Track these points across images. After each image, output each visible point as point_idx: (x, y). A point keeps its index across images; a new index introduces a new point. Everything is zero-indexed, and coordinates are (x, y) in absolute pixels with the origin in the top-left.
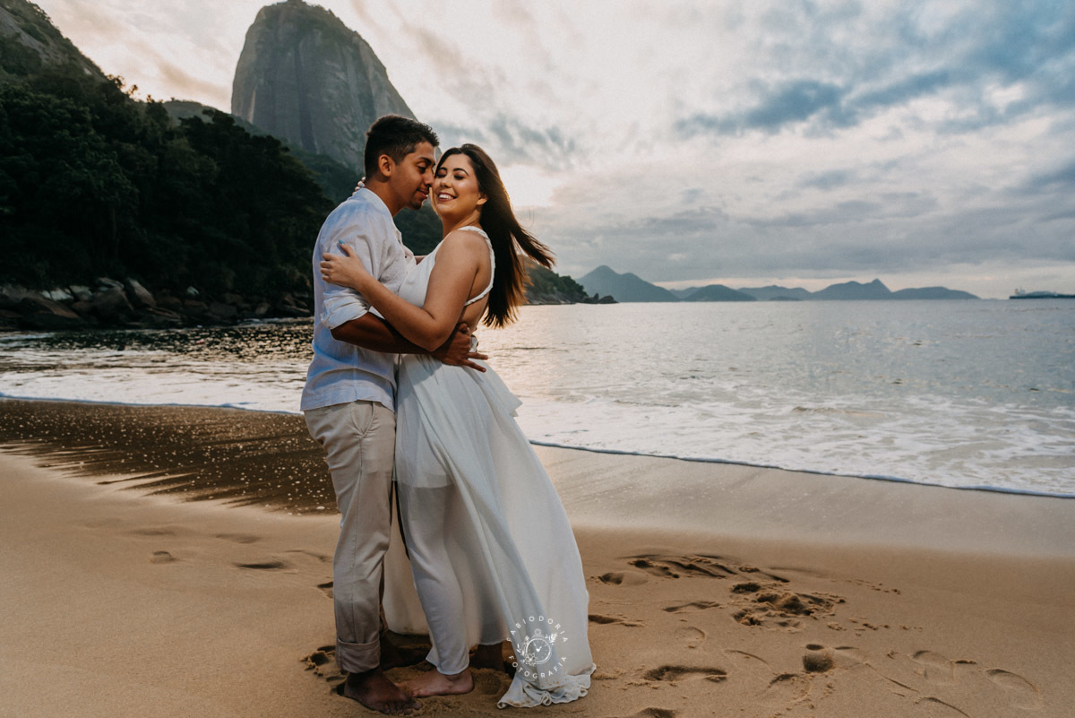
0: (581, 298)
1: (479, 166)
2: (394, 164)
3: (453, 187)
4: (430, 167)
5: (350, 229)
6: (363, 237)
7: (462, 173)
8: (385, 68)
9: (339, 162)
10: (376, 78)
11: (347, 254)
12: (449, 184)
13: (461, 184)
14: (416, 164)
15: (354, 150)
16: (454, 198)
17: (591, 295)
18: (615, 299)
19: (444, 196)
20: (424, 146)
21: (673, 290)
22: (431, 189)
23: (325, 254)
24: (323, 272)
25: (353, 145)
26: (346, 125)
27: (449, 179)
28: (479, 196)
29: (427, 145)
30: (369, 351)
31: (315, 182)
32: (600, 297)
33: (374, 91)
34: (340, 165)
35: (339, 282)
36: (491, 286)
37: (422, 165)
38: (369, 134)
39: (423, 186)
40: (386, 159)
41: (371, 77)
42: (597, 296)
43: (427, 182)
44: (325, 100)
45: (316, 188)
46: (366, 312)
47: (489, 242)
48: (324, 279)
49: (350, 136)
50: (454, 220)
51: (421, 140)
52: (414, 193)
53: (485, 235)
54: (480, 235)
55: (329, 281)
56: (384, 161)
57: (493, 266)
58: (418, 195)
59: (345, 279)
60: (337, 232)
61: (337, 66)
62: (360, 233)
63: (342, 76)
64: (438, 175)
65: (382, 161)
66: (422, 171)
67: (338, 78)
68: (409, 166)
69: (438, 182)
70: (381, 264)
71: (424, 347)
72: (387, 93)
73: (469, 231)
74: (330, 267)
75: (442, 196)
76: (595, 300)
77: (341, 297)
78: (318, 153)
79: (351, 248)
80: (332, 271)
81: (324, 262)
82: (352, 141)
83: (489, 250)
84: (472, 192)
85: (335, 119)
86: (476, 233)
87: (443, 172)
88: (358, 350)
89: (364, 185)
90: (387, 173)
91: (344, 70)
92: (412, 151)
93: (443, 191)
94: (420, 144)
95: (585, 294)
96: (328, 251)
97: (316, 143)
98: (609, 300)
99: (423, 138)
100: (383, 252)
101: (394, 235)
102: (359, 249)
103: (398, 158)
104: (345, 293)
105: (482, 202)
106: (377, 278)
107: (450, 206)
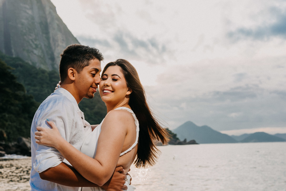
0: (176, 141)
1: (127, 73)
2: (76, 72)
3: (111, 86)
4: (98, 73)
5: (54, 112)
6: (61, 118)
7: (116, 77)
8: (55, 7)
9: (27, 61)
10: (50, 13)
11: (51, 127)
12: (109, 84)
13: (116, 84)
14: (90, 72)
15: (35, 54)
16: (113, 92)
17: (182, 140)
18: (197, 142)
19: (107, 91)
20: (93, 62)
21: (233, 136)
22: (98, 86)
23: (38, 127)
24: (36, 138)
25: (36, 52)
26: (32, 40)
27: (109, 81)
28: (127, 89)
29: (96, 60)
30: (65, 186)
31: (12, 74)
32: (188, 141)
33: (49, 20)
34: (27, 63)
35: (46, 144)
36: (136, 142)
37: (94, 72)
38: (62, 56)
39: (94, 84)
40: (72, 70)
41: (47, 13)
42: (185, 140)
43: (97, 82)
44: (19, 26)
45: (13, 77)
46: (61, 162)
47: (134, 115)
48: (37, 142)
49: (34, 46)
50: (113, 105)
51: (92, 58)
52: (89, 88)
53: (132, 112)
54: (128, 112)
55: (40, 143)
56: (71, 71)
57: (138, 130)
58: (91, 89)
59: (48, 142)
60: (46, 115)
61: (27, 6)
62: (59, 115)
63: (30, 12)
64: (103, 79)
65: (70, 72)
66: (93, 75)
67: (28, 13)
68: (86, 73)
69: (103, 83)
70: (71, 133)
71: (96, 183)
72: (56, 22)
73: (121, 110)
74: (40, 135)
75: (105, 91)
76: (184, 143)
77: (46, 153)
78: (14, 56)
79: (53, 124)
80: (41, 137)
81: (37, 132)
82: (35, 49)
83: (134, 120)
84: (123, 87)
85: (25, 37)
86: (126, 111)
87: (105, 77)
88: (58, 186)
89: (60, 86)
90: (72, 78)
91: (32, 8)
92: (87, 65)
93: (106, 88)
94: (92, 60)
95: (178, 139)
96: (40, 125)
97: (13, 51)
98: (193, 142)
99: (94, 57)
100: (73, 125)
101: (79, 114)
102: (59, 124)
103: (80, 69)
104: (49, 150)
105: (129, 93)
106: (68, 141)
107: (109, 97)
